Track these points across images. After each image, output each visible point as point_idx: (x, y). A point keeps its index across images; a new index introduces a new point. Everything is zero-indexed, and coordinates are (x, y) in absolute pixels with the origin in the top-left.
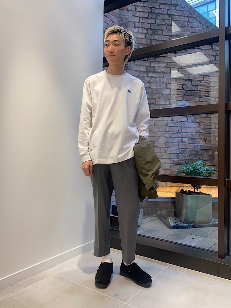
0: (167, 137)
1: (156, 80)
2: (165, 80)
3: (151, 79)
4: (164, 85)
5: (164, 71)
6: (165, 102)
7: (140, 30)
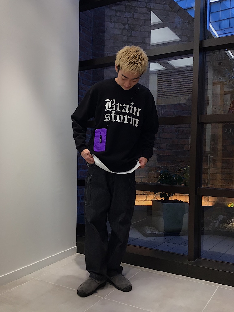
7: (117, 24)
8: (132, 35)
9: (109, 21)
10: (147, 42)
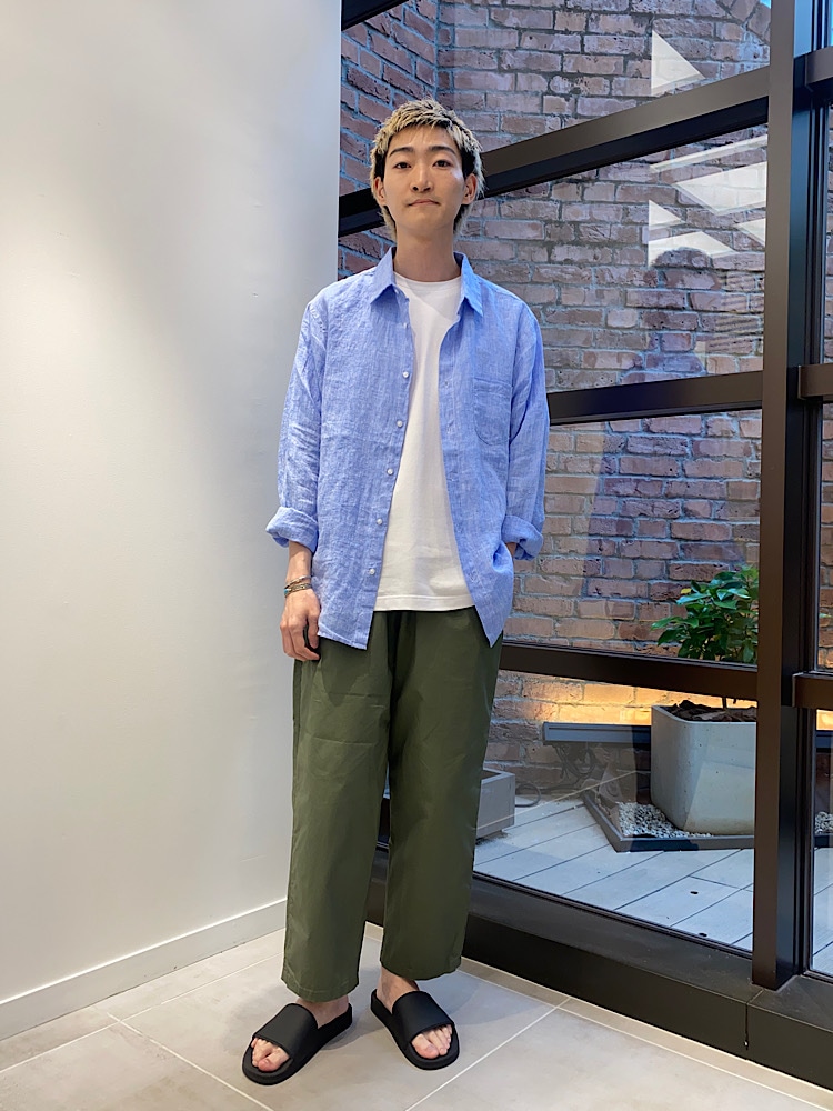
0: (624, 496)
1: (585, 274)
2: (619, 272)
3: (562, 271)
4: (614, 294)
5: (614, 237)
6: (619, 361)
7: (522, 78)
8: (579, 111)
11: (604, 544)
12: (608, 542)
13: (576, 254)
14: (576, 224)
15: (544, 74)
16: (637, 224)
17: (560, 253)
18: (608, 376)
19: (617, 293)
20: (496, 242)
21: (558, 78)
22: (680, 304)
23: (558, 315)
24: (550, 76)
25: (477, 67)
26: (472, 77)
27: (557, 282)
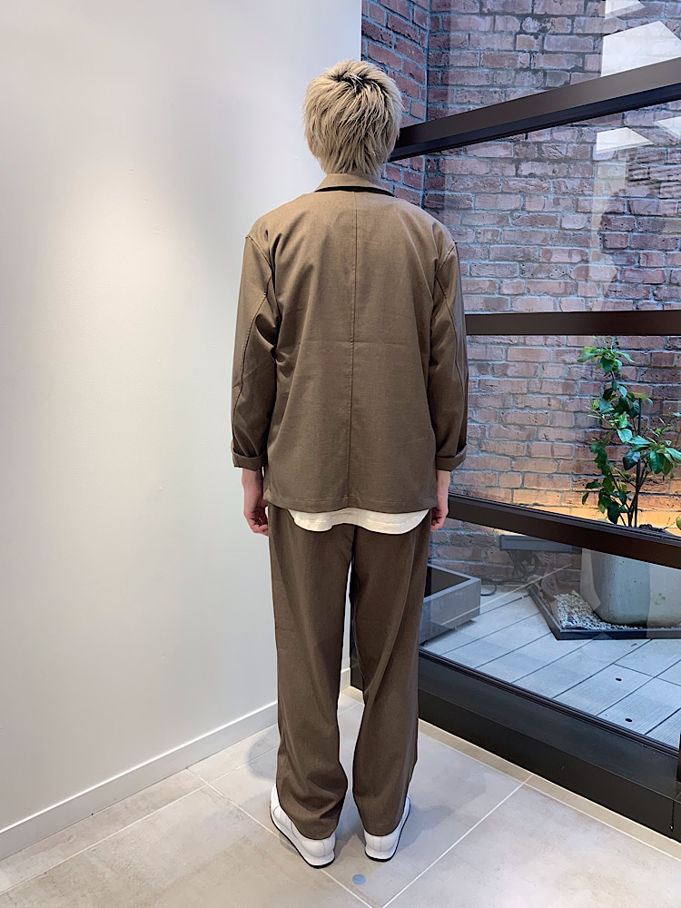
0: (569, 364)
1: (545, 185)
2: (573, 184)
3: (526, 183)
4: (567, 201)
5: (569, 155)
6: (570, 256)
7: (499, 19)
8: (545, 48)
9: (478, 11)
10: (589, 67)
11: (552, 400)
12: (555, 399)
13: (538, 169)
14: (539, 144)
15: (518, 16)
16: (589, 143)
17: (526, 168)
18: (561, 268)
19: (570, 201)
20: (475, 160)
21: (529, 19)
22: (621, 210)
23: (523, 219)
24: (522, 17)
25: (463, 11)
26: (458, 20)
27: (523, 192)
